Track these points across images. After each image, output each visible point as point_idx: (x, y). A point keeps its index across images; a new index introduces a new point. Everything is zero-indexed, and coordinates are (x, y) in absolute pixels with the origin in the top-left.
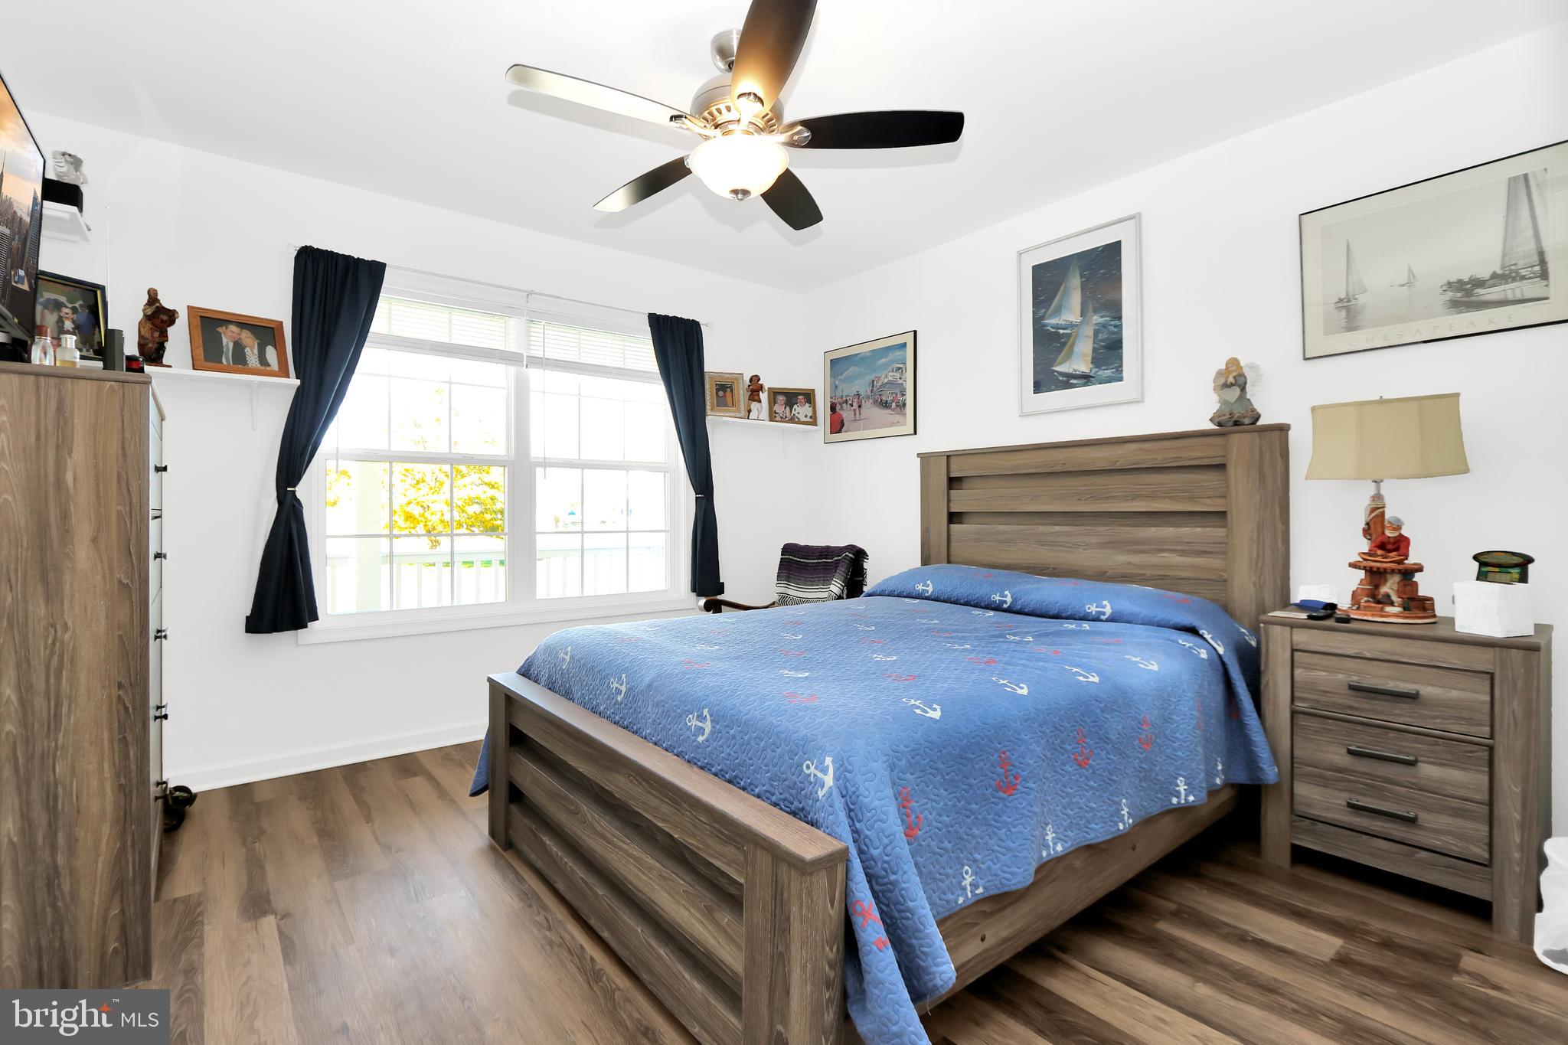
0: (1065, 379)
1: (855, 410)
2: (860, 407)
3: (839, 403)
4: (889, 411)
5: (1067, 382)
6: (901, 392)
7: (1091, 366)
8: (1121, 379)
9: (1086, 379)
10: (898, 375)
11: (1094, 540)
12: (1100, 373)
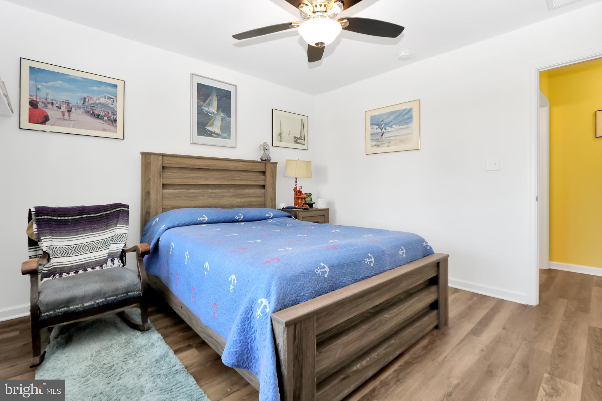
0: (210, 133)
1: (63, 113)
2: (69, 111)
3: (43, 103)
4: (102, 121)
5: (210, 134)
6: (112, 112)
7: (220, 131)
8: (230, 139)
9: (218, 135)
10: (109, 102)
11: (230, 194)
12: (223, 135)
